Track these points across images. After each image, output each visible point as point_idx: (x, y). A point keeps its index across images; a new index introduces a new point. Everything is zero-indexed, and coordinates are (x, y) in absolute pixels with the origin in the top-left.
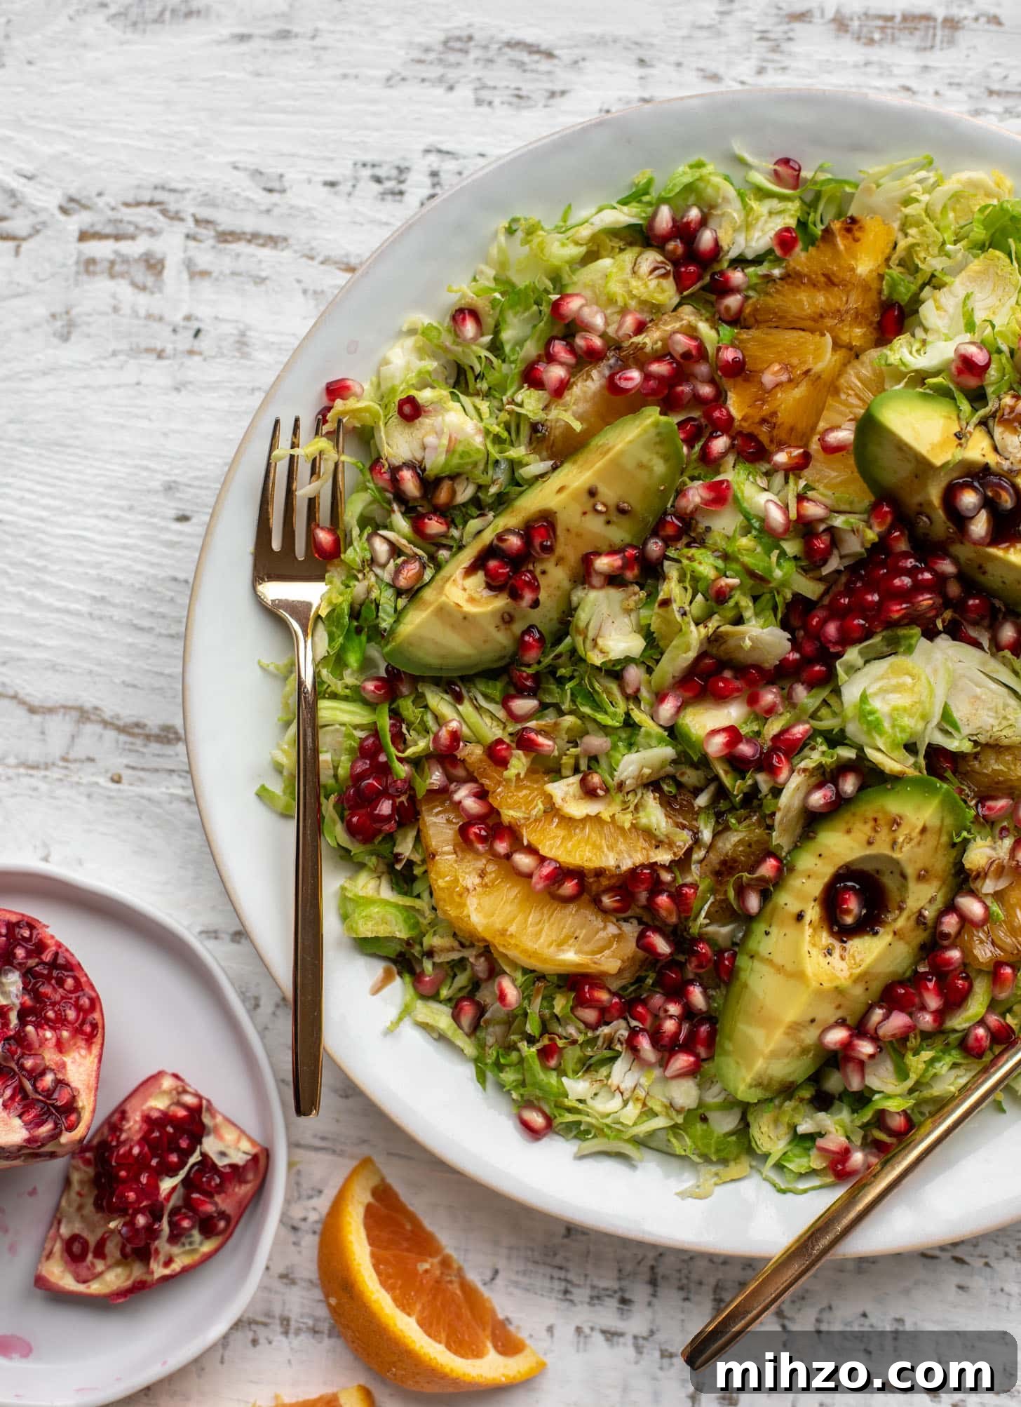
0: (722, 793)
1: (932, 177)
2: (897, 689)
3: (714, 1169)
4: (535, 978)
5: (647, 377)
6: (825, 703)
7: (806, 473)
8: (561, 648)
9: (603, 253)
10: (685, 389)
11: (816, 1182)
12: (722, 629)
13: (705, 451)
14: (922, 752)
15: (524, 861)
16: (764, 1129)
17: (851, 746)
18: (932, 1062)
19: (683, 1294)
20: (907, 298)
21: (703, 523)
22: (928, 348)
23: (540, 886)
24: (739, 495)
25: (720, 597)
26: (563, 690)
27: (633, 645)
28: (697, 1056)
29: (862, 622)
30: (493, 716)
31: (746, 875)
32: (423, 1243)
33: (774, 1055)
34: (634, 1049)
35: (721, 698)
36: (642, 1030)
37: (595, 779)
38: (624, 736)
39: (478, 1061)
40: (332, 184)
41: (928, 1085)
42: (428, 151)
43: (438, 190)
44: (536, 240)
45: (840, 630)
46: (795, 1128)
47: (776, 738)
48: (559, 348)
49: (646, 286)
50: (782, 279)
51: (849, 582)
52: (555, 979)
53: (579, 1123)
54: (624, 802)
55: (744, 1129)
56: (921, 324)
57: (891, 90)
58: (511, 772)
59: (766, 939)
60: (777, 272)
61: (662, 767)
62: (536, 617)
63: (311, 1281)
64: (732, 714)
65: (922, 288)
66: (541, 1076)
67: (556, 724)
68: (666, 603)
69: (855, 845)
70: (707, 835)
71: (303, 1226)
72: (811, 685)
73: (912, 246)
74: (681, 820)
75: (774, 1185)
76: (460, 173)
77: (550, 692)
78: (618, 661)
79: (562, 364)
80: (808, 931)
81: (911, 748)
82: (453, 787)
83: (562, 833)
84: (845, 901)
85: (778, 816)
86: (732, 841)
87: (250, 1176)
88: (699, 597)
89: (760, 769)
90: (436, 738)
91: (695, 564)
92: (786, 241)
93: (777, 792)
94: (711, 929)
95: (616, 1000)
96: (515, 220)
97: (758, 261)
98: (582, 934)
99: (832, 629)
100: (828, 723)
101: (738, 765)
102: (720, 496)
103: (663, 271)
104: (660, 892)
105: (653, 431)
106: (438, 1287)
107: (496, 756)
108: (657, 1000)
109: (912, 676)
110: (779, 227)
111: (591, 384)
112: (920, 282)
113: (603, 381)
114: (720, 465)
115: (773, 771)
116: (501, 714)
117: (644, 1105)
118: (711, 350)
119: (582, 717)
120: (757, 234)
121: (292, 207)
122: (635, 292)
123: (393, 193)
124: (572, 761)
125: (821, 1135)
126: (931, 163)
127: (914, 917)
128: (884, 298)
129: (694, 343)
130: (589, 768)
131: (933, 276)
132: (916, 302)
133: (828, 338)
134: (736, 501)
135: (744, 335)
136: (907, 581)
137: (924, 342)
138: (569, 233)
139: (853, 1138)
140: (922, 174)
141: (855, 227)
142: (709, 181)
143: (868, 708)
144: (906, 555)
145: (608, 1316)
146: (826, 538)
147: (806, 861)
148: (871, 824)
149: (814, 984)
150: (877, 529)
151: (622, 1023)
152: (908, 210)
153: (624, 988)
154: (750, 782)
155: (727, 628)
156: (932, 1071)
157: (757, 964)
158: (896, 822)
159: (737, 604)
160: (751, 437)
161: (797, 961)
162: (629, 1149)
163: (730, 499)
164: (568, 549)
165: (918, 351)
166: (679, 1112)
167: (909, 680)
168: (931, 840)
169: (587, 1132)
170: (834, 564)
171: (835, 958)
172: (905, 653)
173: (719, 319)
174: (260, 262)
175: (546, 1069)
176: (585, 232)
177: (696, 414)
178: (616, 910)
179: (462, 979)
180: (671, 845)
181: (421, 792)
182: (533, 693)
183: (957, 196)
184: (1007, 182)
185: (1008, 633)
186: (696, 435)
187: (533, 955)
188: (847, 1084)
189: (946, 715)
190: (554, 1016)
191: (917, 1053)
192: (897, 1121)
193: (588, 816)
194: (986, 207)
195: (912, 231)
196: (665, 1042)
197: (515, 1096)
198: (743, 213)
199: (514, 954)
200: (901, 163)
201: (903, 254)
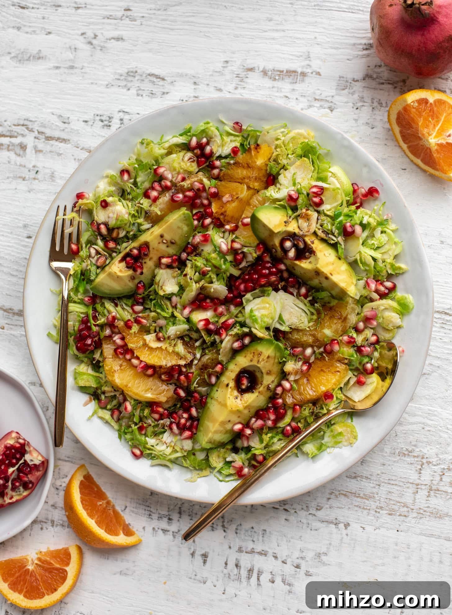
0: (204, 342)
1: (286, 131)
2: (264, 308)
3: (198, 472)
4: (138, 402)
5: (185, 196)
6: (240, 312)
7: (236, 232)
8: (151, 289)
9: (173, 152)
10: (198, 201)
11: (232, 478)
12: (205, 285)
13: (203, 223)
14: (272, 330)
15: (135, 362)
16: (214, 459)
17: (248, 327)
18: (272, 438)
19: (190, 518)
20: (275, 173)
21: (201, 248)
22: (281, 191)
23: (140, 370)
24: (213, 239)
25: (203, 274)
26: (152, 303)
27: (175, 289)
28: (192, 432)
29: (252, 285)
30: (128, 312)
31: (211, 370)
32: (101, 495)
33: (216, 432)
34: (171, 428)
35: (205, 309)
36: (174, 422)
37: (161, 335)
38: (172, 320)
39: (119, 431)
40: (86, 122)
41: (271, 446)
42: (120, 111)
43: (122, 125)
44: (150, 147)
45: (245, 287)
46: (225, 459)
47: (223, 323)
48: (156, 185)
49: (186, 165)
50: (234, 164)
51: (249, 271)
52: (145, 403)
53: (151, 454)
54: (170, 343)
55: (207, 459)
56: (279, 183)
57: (281, 97)
58: (132, 331)
59: (217, 392)
60: (232, 162)
61: (184, 331)
62: (142, 278)
63: (62, 508)
64: (208, 314)
65: (281, 169)
66: (139, 436)
67: (148, 315)
68: (186, 275)
69: (247, 361)
70: (198, 356)
71: (60, 488)
72: (236, 306)
73: (278, 155)
74: (190, 350)
75: (218, 479)
76: (130, 120)
77: (147, 304)
78: (169, 294)
79: (156, 190)
80: (230, 390)
81: (268, 329)
82: (113, 335)
83: (148, 353)
84: (242, 381)
85: (221, 350)
86: (206, 358)
87: (41, 469)
88: (197, 274)
89: (216, 334)
90: (108, 318)
91: (196, 262)
92: (235, 151)
93: (221, 342)
94: (199, 389)
95: (166, 412)
96: (143, 139)
97: (226, 157)
98: (154, 388)
99: (242, 287)
100: (241, 319)
101: (209, 332)
102: (206, 239)
103: (192, 160)
104: (182, 375)
105: (182, 216)
106: (104, 511)
107: (128, 325)
108: (181, 412)
109: (269, 304)
110: (234, 146)
111: (166, 198)
112: (280, 167)
113: (170, 197)
114: (208, 228)
115: (220, 335)
116: (131, 311)
117: (174, 448)
118: (207, 188)
119: (158, 313)
120: (226, 148)
121: (72, 129)
122: (182, 167)
123: (107, 126)
124: (154, 328)
125: (234, 462)
126: (286, 126)
127: (266, 387)
128: (268, 172)
129: (201, 186)
130: (160, 331)
131: (284, 166)
132: (278, 174)
133: (245, 186)
134: (212, 241)
135: (219, 183)
136: (267, 271)
137: (279, 189)
138: (161, 145)
139: (245, 463)
140: (283, 130)
141: (258, 147)
142: (210, 130)
143: (253, 314)
144: (268, 262)
145: (164, 524)
146: (241, 255)
147: (232, 366)
148: (253, 354)
149: (229, 408)
150: (258, 253)
151: (168, 420)
152: (277, 142)
153: (170, 408)
154: (213, 338)
155: (207, 285)
156: (272, 441)
157: (213, 401)
158: (260, 354)
159: (210, 276)
160: (218, 219)
161: (225, 400)
162: (168, 464)
163: (210, 240)
164: (154, 255)
165: (277, 192)
166: (185, 451)
167: (267, 305)
168: (271, 361)
169: (155, 457)
170: (244, 264)
171: (238, 400)
172: (267, 296)
173: (211, 177)
174: (60, 148)
175: (141, 434)
176: (167, 145)
177: (202, 210)
178: (167, 380)
179: (115, 402)
180: (185, 358)
181: (102, 337)
182: (142, 304)
183: (293, 138)
184: (312, 134)
185: (303, 291)
186: (201, 217)
187: (137, 394)
188: (243, 444)
189: (280, 318)
190: (144, 416)
191: (266, 434)
192: (260, 458)
193: (158, 347)
194: (303, 142)
195: (278, 150)
196: (181, 426)
197: (130, 443)
198: (221, 141)
199: (130, 394)
200: (276, 125)
201: (275, 157)
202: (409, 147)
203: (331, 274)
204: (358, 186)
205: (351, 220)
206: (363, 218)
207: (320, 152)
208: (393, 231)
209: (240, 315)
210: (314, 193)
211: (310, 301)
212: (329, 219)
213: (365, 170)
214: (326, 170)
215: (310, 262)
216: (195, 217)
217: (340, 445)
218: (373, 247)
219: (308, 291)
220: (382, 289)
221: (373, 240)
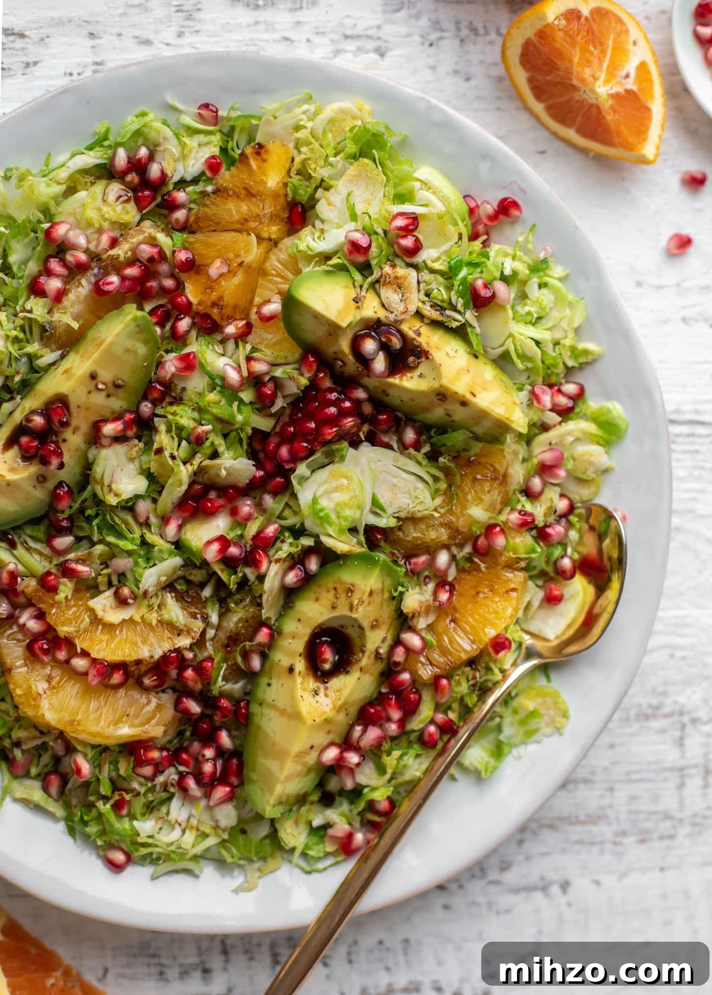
0: (220, 585)
1: (312, 108)
2: (336, 489)
3: (257, 865)
4: (101, 751)
5: (123, 279)
6: (287, 505)
7: (250, 338)
8: (86, 494)
9: (80, 187)
10: (153, 284)
11: (332, 861)
12: (203, 464)
13: (174, 328)
14: (362, 531)
15: (80, 663)
16: (289, 831)
17: (310, 535)
18: (401, 757)
20: (306, 198)
21: (180, 385)
22: (326, 235)
23: (95, 681)
24: (203, 362)
25: (198, 441)
26: (91, 525)
27: (140, 485)
28: (231, 785)
29: (305, 445)
30: (40, 553)
31: (247, 643)
32: (48, 960)
33: (289, 778)
34: (184, 790)
35: (211, 514)
36: (188, 773)
37: (126, 591)
38: (142, 554)
39: (67, 820)
41: (402, 773)
44: (27, 184)
45: (290, 452)
46: (311, 823)
47: (255, 538)
48: (54, 264)
49: (114, 210)
50: (214, 193)
51: (291, 416)
52: (117, 749)
53: (151, 853)
54: (149, 606)
55: (274, 833)
56: (318, 217)
58: (61, 596)
59: (268, 689)
60: (210, 189)
61: (174, 572)
62: (63, 475)
64: (220, 525)
65: (317, 188)
66: (116, 823)
67: (90, 554)
68: (159, 451)
69: (324, 610)
70: (214, 618)
72: (275, 494)
73: (305, 160)
74: (193, 610)
75: (302, 869)
77: (80, 528)
78: (130, 499)
79: (58, 276)
80: (299, 680)
81: (353, 530)
82: (17, 612)
83: (105, 637)
84: (322, 653)
85: (265, 597)
86: (234, 620)
88: (184, 443)
89: (247, 564)
91: (178, 418)
92: (213, 166)
93: (261, 578)
94: (228, 687)
95: (165, 753)
96: (9, 170)
97: (195, 181)
98: (132, 711)
99: (284, 451)
100: (291, 521)
101: (230, 563)
102: (189, 364)
103: (126, 198)
104: (187, 667)
105: (133, 324)
107: (48, 585)
108: (196, 748)
109: (345, 477)
110: (207, 156)
111: (82, 289)
112: (314, 186)
113: (91, 287)
114: (186, 339)
115: (256, 564)
116: (47, 551)
117: (198, 830)
118: (168, 253)
119: (109, 544)
120: (192, 162)
122: (107, 216)
124: (106, 579)
125: (330, 826)
126: (311, 98)
127: (373, 656)
128: (289, 199)
129: (156, 250)
130: (119, 581)
131: (322, 180)
132: (313, 200)
133: (253, 237)
134: (202, 366)
135: (192, 238)
136: (333, 410)
137: (322, 231)
138: (52, 176)
139: (354, 823)
140: (305, 107)
141: (263, 151)
142: (151, 127)
143: (319, 507)
144: (331, 390)
145: (195, 985)
146: (271, 385)
147: (290, 626)
148: (333, 592)
149: (309, 721)
150: (307, 375)
151: (172, 770)
152: (300, 135)
153: (169, 743)
154: (240, 575)
155: (208, 462)
156: (402, 763)
157: (266, 710)
158: (350, 590)
159: (212, 443)
160: (206, 316)
161: (294, 704)
162: (192, 866)
163: (197, 365)
164: (81, 422)
165: (319, 238)
166: (224, 831)
167: (345, 481)
168: (377, 599)
169: (158, 859)
170: (279, 403)
171: (321, 697)
172: (339, 461)
173: (171, 228)
175: (119, 817)
176: (63, 174)
177: (163, 302)
178: (155, 687)
179: (46, 758)
180: (189, 631)
182: (68, 531)
183: (332, 122)
184: (367, 107)
185: (410, 435)
186: (164, 318)
187: (96, 734)
188: (343, 784)
189: (375, 502)
190: (119, 776)
191: (390, 754)
192: (384, 805)
193: (124, 620)
194: (354, 127)
195: (304, 149)
196: (206, 780)
197: (99, 843)
198: (180, 148)
199: (82, 736)
200: (289, 100)
201: (299, 166)
202: (550, 108)
203: (472, 394)
204: (475, 201)
205: (482, 272)
206: (503, 263)
207: (392, 140)
208: (561, 280)
210: (401, 229)
211: (427, 455)
212: (440, 279)
213: (484, 167)
214: (409, 177)
215: (421, 376)
217: (537, 736)
218: (529, 319)
219: (419, 433)
220: (563, 401)
221: (525, 305)
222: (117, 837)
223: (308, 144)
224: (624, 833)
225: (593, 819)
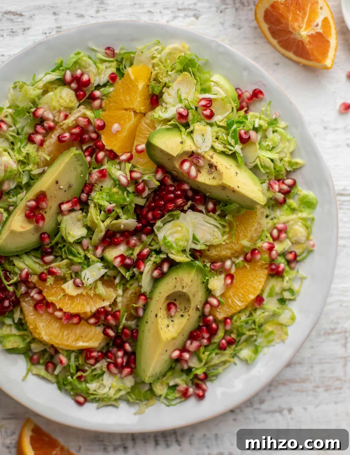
0: (123, 277)
1: (160, 47)
2: (176, 232)
3: (144, 403)
4: (71, 352)
5: (72, 134)
6: (153, 240)
7: (132, 161)
8: (58, 237)
9: (49, 90)
10: (86, 136)
11: (178, 400)
12: (113, 222)
13: (96, 158)
14: (188, 252)
15: (59, 314)
16: (158, 388)
17: (164, 253)
18: (209, 355)
20: (158, 92)
21: (100, 184)
22: (168, 110)
23: (65, 322)
24: (110, 173)
25: (109, 212)
26: (61, 250)
27: (83, 232)
28: (131, 368)
29: (159, 212)
30: (39, 264)
34: (109, 370)
35: (117, 244)
36: (111, 363)
37: (78, 280)
38: (86, 263)
39: (57, 383)
41: (210, 361)
44: (24, 90)
45: (153, 215)
46: (168, 384)
47: (139, 255)
48: (39, 128)
49: (65, 101)
51: (154, 198)
52: (77, 351)
53: (95, 398)
55: (151, 389)
56: (164, 102)
58: (48, 284)
59: (146, 324)
64: (122, 249)
65: (163, 88)
66: (79, 385)
68: (91, 216)
69: (171, 288)
70: (120, 292)
72: (147, 234)
73: (157, 74)
74: (111, 289)
75: (165, 404)
77: (56, 252)
78: (79, 239)
79: (41, 134)
80: (160, 320)
81: (184, 251)
82: (29, 291)
83: (69, 302)
84: (170, 308)
85: (143, 282)
86: (129, 293)
89: (134, 267)
90: (20, 276)
91: (99, 201)
92: (113, 78)
93: (141, 273)
94: (128, 323)
95: (100, 354)
96: (15, 83)
97: (105, 85)
98: (84, 335)
99: (150, 215)
100: (155, 247)
101: (126, 267)
102: (103, 174)
104: (108, 315)
105: (74, 157)
107: (42, 278)
108: (115, 350)
109: (180, 226)
110: (110, 73)
111: (52, 140)
112: (162, 86)
113: (56, 138)
114: (102, 162)
115: (139, 268)
116: (41, 263)
118: (92, 121)
119: (70, 259)
120: (103, 76)
122: (62, 104)
124: (69, 275)
125: (177, 385)
126: (159, 42)
127: (195, 309)
128: (150, 93)
129: (86, 120)
130: (76, 276)
131: (166, 83)
132: (161, 93)
133: (132, 112)
134: (110, 175)
135: (103, 113)
136: (172, 195)
137: (166, 108)
138: (35, 85)
139: (188, 384)
140: (157, 47)
142: (82, 60)
143: (167, 241)
144: (172, 186)
146: (142, 184)
147: (156, 296)
148: (175, 280)
149: (164, 339)
151: (104, 360)
152: (154, 61)
153: (103, 349)
154: (131, 272)
155: (115, 221)
156: (210, 357)
158: (182, 279)
159: (116, 212)
160: (112, 151)
161: (158, 332)
162: (114, 403)
163: (107, 175)
164: (53, 203)
165: (164, 111)
166: (128, 388)
167: (179, 228)
168: (195, 283)
169: (99, 400)
170: (146, 193)
171: (171, 328)
172: (176, 219)
173: (94, 109)
175: (81, 382)
176: (41, 84)
177: (92, 144)
178: (95, 323)
179: (47, 356)
180: (108, 299)
181: (18, 295)
182: (52, 253)
183: (170, 54)
184: (187, 46)
185: (211, 206)
186: (92, 152)
187: (67, 346)
188: (183, 367)
189: (194, 238)
190: (79, 364)
191: (203, 353)
192: (202, 376)
193: (78, 294)
194: (180, 57)
195: (156, 68)
196: (120, 366)
197: (72, 393)
198: (96, 69)
199: (61, 346)
200: (149, 44)
201: (155, 77)
202: (279, 42)
203: (238, 187)
204: (241, 90)
205: (244, 126)
206: (254, 121)
207: (199, 62)
208: (284, 129)
209: (153, 243)
210: (203, 106)
211: (219, 215)
212: (223, 130)
213: (245, 74)
214: (208, 80)
215: (214, 178)
216: (87, 154)
217: (273, 343)
218: (268, 148)
219: (215, 205)
220: (285, 187)
221: (266, 141)
222: (79, 391)
223: (158, 65)
224: (318, 387)
225: (303, 381)
